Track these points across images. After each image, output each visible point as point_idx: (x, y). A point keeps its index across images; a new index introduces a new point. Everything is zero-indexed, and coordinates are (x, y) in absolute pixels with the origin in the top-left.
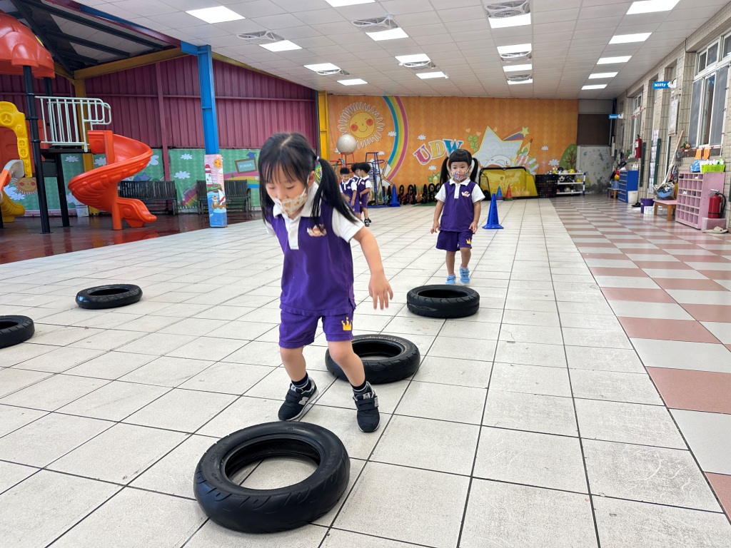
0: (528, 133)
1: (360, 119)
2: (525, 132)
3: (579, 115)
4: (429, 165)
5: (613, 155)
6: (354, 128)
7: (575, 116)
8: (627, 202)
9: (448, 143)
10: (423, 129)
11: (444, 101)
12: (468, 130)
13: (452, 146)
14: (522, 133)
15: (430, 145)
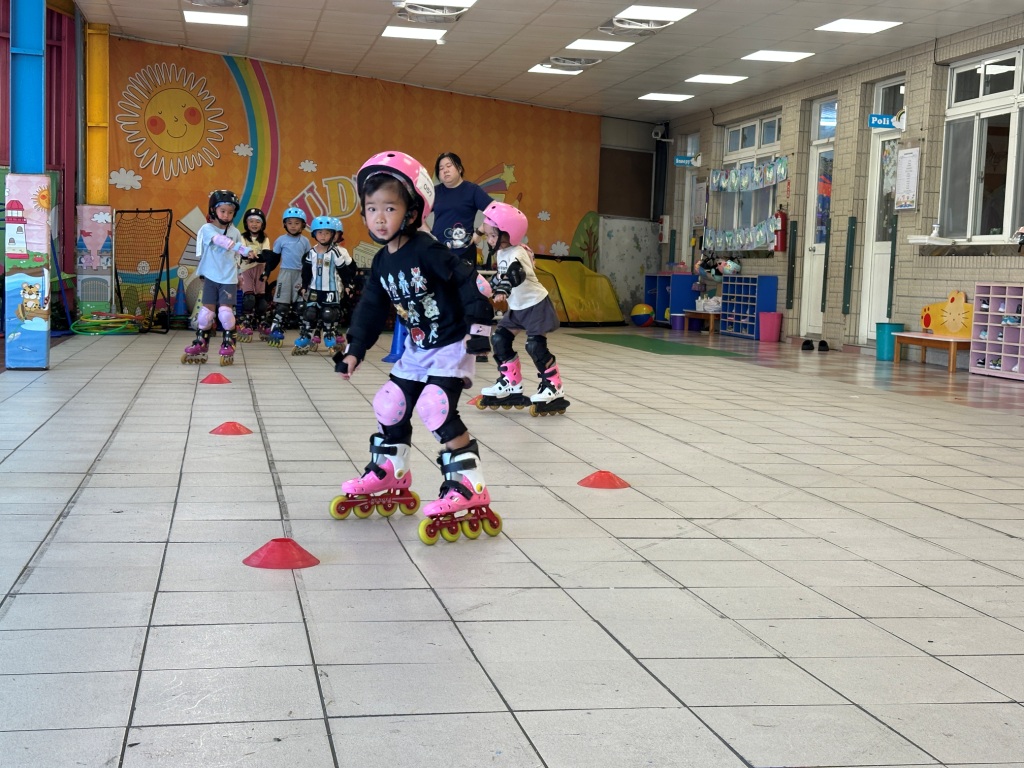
0: (513, 179)
1: (170, 106)
2: (508, 176)
3: (603, 151)
5: (666, 240)
6: (156, 125)
7: (595, 151)
10: (311, 146)
14: (503, 177)
15: (324, 186)
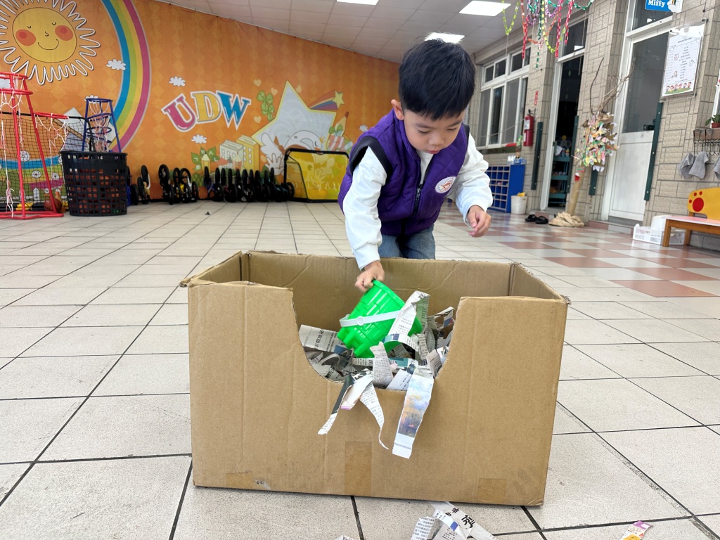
0: (342, 102)
1: (39, 22)
2: (339, 99)
4: (194, 133)
6: (25, 37)
8: (509, 211)
9: (225, 99)
10: (179, 66)
11: (216, 24)
12: (258, 83)
13: (232, 105)
14: (335, 100)
15: (192, 97)
